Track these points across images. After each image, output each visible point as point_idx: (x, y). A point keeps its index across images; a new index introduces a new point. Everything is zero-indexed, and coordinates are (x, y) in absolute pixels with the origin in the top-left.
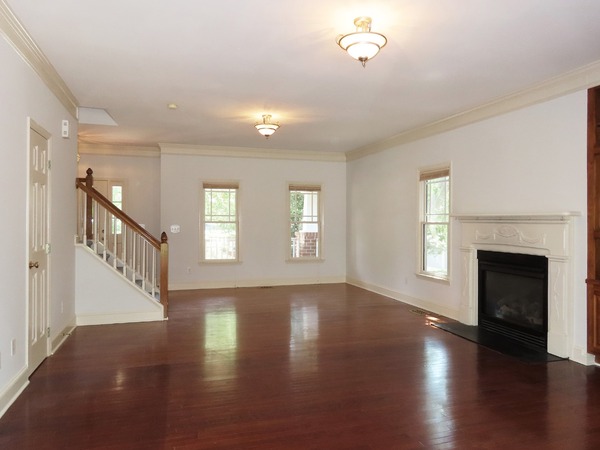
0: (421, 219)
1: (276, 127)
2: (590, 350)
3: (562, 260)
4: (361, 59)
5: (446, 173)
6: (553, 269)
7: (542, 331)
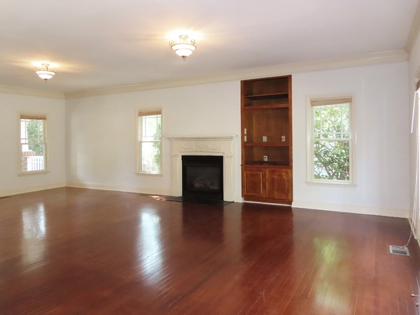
0: (139, 140)
1: (53, 74)
2: (243, 195)
3: (231, 157)
4: (183, 57)
5: (159, 113)
6: (226, 162)
7: (220, 192)
